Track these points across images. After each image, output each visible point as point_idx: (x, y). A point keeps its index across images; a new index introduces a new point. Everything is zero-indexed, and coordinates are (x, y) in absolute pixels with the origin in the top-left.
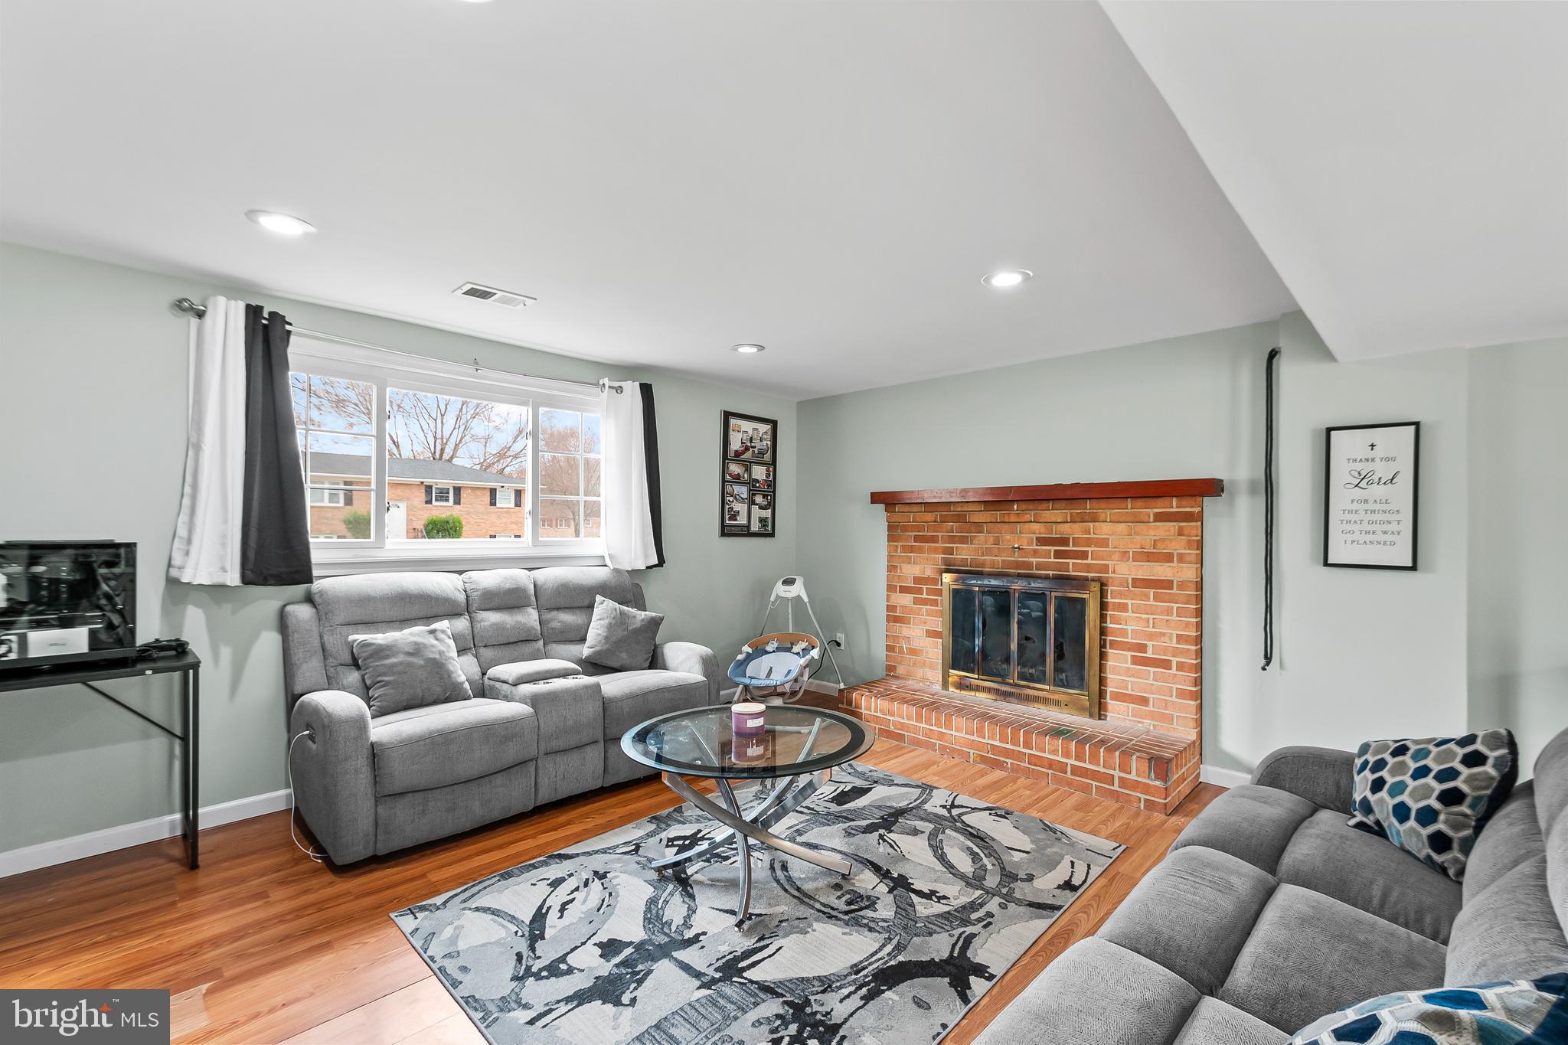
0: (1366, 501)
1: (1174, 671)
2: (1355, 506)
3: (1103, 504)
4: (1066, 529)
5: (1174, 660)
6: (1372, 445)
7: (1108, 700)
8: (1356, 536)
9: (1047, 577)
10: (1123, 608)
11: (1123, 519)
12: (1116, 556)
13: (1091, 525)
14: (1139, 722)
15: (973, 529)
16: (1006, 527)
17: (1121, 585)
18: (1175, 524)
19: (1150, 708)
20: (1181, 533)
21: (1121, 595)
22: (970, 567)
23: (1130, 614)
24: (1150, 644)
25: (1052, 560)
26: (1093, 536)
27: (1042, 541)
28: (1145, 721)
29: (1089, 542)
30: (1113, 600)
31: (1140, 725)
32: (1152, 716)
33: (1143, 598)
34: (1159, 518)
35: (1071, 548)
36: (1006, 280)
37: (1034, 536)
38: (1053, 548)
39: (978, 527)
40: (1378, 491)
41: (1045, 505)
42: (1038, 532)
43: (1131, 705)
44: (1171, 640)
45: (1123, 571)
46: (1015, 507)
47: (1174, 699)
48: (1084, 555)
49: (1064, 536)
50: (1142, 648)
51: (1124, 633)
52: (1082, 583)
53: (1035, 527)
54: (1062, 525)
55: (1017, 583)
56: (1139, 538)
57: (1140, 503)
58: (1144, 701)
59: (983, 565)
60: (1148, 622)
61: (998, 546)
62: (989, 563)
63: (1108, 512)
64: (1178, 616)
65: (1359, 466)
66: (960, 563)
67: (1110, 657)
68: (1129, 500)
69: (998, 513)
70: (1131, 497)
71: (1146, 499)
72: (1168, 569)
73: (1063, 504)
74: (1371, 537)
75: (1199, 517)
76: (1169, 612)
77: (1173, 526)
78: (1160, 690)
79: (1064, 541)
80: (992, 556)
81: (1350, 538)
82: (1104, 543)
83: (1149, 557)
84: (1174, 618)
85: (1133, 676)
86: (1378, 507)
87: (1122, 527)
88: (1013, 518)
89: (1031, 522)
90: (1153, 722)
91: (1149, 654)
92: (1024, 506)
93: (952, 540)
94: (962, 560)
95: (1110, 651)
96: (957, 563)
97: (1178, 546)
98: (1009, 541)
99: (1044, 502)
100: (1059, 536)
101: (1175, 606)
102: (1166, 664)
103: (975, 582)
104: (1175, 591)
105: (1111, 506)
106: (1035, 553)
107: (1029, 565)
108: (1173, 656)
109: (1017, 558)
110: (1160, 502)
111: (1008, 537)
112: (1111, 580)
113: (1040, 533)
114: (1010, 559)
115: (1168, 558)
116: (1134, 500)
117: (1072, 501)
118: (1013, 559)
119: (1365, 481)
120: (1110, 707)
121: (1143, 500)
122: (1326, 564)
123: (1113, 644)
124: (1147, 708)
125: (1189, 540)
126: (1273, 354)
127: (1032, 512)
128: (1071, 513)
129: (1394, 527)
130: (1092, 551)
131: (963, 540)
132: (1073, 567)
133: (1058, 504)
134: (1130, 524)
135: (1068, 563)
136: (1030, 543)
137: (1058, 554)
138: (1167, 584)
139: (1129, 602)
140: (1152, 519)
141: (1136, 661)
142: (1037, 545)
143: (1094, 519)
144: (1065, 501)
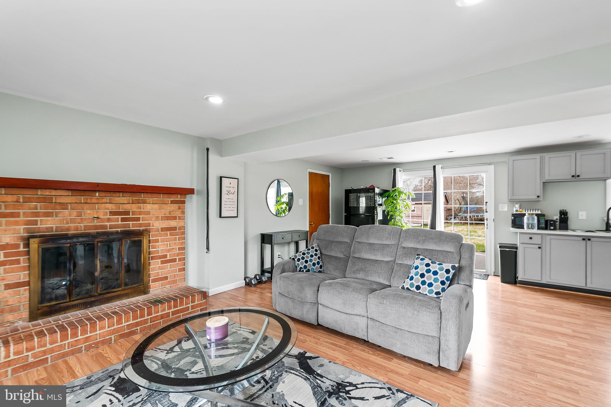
0: (229, 199)
1: (177, 262)
2: (227, 200)
3: (149, 195)
4: (128, 207)
5: (177, 258)
6: (230, 183)
7: (151, 283)
8: (227, 209)
9: (117, 232)
10: (157, 241)
11: (158, 202)
12: (154, 219)
13: (142, 205)
14: (164, 288)
15: (58, 207)
16: (87, 206)
17: (156, 231)
18: (177, 205)
19: (169, 280)
20: (179, 208)
21: (156, 236)
22: (56, 232)
23: (160, 243)
24: (168, 254)
25: (120, 223)
26: (142, 210)
27: (112, 213)
28: (167, 286)
29: (140, 213)
30: (152, 238)
31: (165, 289)
32: (169, 283)
33: (165, 235)
34: (173, 202)
35: (131, 216)
37: (108, 211)
38: (120, 217)
39: (64, 206)
40: (231, 196)
41: (117, 194)
42: (110, 208)
43: (160, 282)
44: (176, 250)
45: (158, 225)
46: (97, 194)
47: (177, 273)
48: (138, 219)
49: (126, 210)
50: (165, 256)
51: (158, 252)
52: (140, 233)
53: (109, 206)
54: (125, 205)
55: (99, 237)
56: (163, 210)
57: (166, 196)
58: (166, 278)
59: (68, 229)
60: (168, 245)
61: (80, 217)
62: (73, 228)
63: (151, 199)
64: (178, 240)
65: (228, 189)
66: (45, 230)
67: (151, 264)
68: (161, 194)
69: (82, 197)
70: (162, 193)
71: (169, 194)
72: (175, 223)
73: (129, 194)
74: (230, 209)
75: (183, 202)
76: (175, 239)
77: (176, 206)
78: (172, 272)
79: (128, 213)
80: (75, 223)
81: (226, 209)
82: (148, 213)
83: (168, 218)
84: (177, 241)
85: (162, 269)
86: (231, 200)
87: (156, 206)
88: (94, 201)
89: (107, 203)
90: (170, 285)
91: (168, 258)
92: (103, 194)
93: (37, 215)
94: (47, 228)
95: (151, 261)
96: (41, 230)
97: (178, 214)
98: (90, 214)
99: (117, 193)
100: (124, 210)
101: (177, 237)
102: (174, 260)
103: (65, 241)
104: (177, 231)
105: (153, 197)
106: (109, 220)
107: (105, 227)
108: (177, 256)
109: (96, 223)
110: (174, 196)
111: (89, 212)
112: (151, 230)
113: (112, 209)
114: (90, 224)
115: (175, 218)
116: (163, 195)
117: (134, 193)
118: (93, 224)
119: (229, 193)
120: (151, 287)
122: (220, 217)
123: (153, 258)
124: (167, 281)
125: (182, 211)
126: (208, 149)
127: (108, 198)
128: (132, 199)
129: (233, 206)
130: (142, 217)
131: (47, 215)
132: (132, 226)
133: (125, 194)
134: (160, 205)
135: (130, 224)
136: (105, 214)
137: (123, 220)
138: (174, 229)
139: (160, 238)
140: (170, 203)
141: (163, 262)
142: (110, 216)
143: (144, 202)
144: (130, 193)
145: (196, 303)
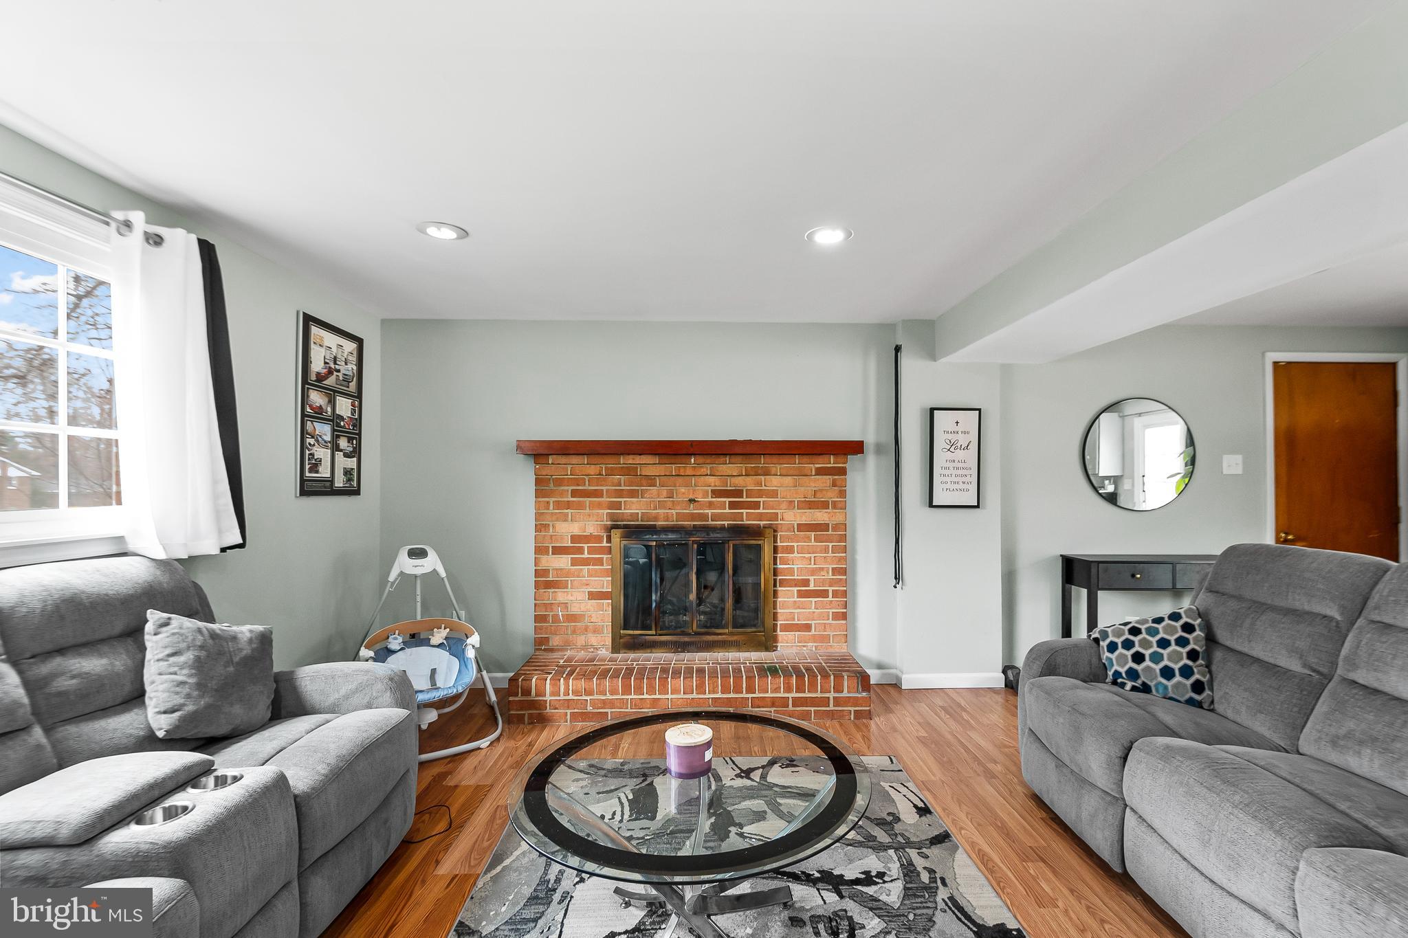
0: (954, 461)
1: (830, 598)
2: (948, 465)
3: (775, 459)
4: (739, 482)
5: (830, 589)
6: (957, 423)
7: (779, 632)
8: (948, 486)
9: (722, 528)
10: (790, 550)
11: (791, 472)
12: (784, 505)
13: (763, 478)
14: (804, 646)
15: (644, 482)
16: (680, 480)
17: (789, 530)
18: (830, 477)
19: (813, 632)
20: (834, 485)
21: (789, 539)
22: (642, 521)
23: (796, 554)
24: (812, 578)
25: (727, 511)
26: (764, 488)
27: (716, 493)
28: (809, 644)
29: (760, 494)
30: (781, 544)
31: (805, 649)
32: (815, 639)
33: (806, 540)
34: (820, 472)
35: (744, 499)
36: (829, 237)
37: (710, 489)
38: (727, 500)
39: (651, 481)
40: (960, 454)
41: (722, 459)
42: (713, 484)
43: (797, 633)
44: (828, 573)
45: (791, 517)
46: (693, 460)
47: (830, 621)
48: (756, 505)
49: (738, 488)
50: (806, 583)
51: (791, 571)
52: (757, 532)
53: (711, 480)
54: (736, 478)
55: (695, 535)
56: (803, 489)
57: (805, 459)
58: (807, 627)
59: (656, 518)
60: (810, 561)
61: (671, 499)
62: (662, 517)
63: (779, 466)
64: (833, 553)
65: (950, 436)
66: (629, 518)
67: (780, 594)
68: (797, 456)
69: (673, 466)
70: (798, 454)
71: (811, 456)
72: (826, 515)
73: (739, 458)
74: (956, 486)
75: (843, 472)
76: (826, 550)
77: (828, 479)
78: (820, 617)
79: (738, 493)
80: (665, 509)
81: (945, 486)
82: (774, 494)
83: (811, 505)
84: (830, 554)
85: (799, 608)
86: (960, 465)
87: (788, 480)
88: (689, 472)
89: (707, 475)
90: (815, 644)
91: (812, 587)
92: (701, 459)
93: (620, 494)
94: (632, 514)
95: (780, 589)
96: (625, 517)
97: (832, 496)
98: (684, 493)
99: (722, 456)
100: (734, 488)
101: (831, 545)
102: (824, 594)
103: (651, 536)
104: (830, 532)
105: (781, 461)
106: (711, 505)
107: (704, 517)
108: (830, 586)
109: (692, 510)
110: (821, 459)
111: (683, 490)
112: (780, 527)
113: (715, 486)
114: (685, 511)
115: (824, 505)
116: (801, 457)
117: (748, 457)
118: (688, 511)
119: (954, 447)
120: (780, 639)
121: (808, 456)
122: (931, 505)
123: (783, 583)
124: (810, 633)
125: (840, 491)
126: (898, 349)
127: (709, 466)
128: (746, 467)
129: (968, 479)
130: (763, 502)
131: (633, 494)
132: (747, 518)
133: (734, 459)
134: (795, 477)
135: (743, 513)
136: (705, 495)
137: (733, 505)
138: (825, 527)
139: (795, 544)
140: (813, 473)
141: (801, 594)
142: (712, 497)
143: (767, 473)
144: (741, 457)
145: (845, 694)
